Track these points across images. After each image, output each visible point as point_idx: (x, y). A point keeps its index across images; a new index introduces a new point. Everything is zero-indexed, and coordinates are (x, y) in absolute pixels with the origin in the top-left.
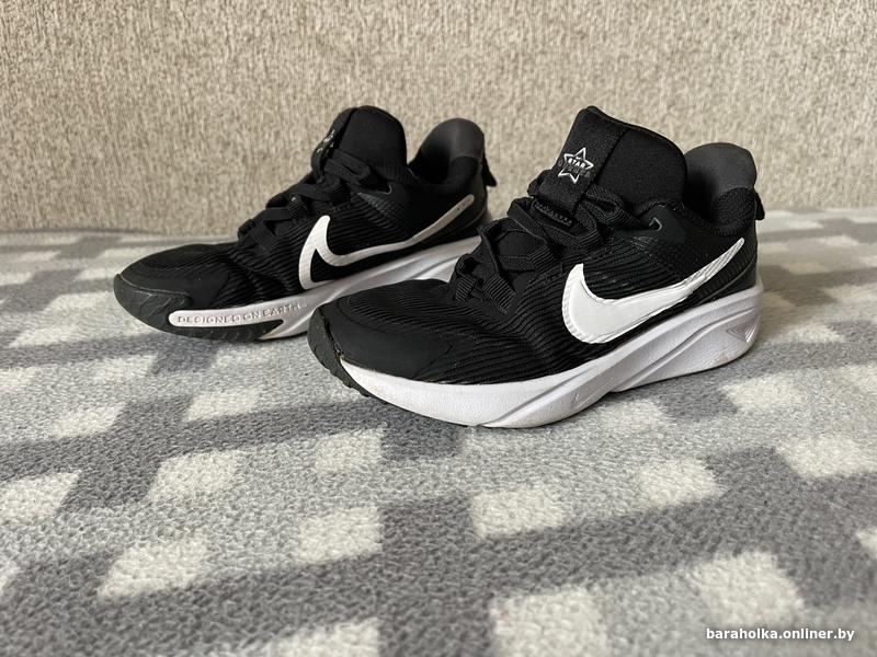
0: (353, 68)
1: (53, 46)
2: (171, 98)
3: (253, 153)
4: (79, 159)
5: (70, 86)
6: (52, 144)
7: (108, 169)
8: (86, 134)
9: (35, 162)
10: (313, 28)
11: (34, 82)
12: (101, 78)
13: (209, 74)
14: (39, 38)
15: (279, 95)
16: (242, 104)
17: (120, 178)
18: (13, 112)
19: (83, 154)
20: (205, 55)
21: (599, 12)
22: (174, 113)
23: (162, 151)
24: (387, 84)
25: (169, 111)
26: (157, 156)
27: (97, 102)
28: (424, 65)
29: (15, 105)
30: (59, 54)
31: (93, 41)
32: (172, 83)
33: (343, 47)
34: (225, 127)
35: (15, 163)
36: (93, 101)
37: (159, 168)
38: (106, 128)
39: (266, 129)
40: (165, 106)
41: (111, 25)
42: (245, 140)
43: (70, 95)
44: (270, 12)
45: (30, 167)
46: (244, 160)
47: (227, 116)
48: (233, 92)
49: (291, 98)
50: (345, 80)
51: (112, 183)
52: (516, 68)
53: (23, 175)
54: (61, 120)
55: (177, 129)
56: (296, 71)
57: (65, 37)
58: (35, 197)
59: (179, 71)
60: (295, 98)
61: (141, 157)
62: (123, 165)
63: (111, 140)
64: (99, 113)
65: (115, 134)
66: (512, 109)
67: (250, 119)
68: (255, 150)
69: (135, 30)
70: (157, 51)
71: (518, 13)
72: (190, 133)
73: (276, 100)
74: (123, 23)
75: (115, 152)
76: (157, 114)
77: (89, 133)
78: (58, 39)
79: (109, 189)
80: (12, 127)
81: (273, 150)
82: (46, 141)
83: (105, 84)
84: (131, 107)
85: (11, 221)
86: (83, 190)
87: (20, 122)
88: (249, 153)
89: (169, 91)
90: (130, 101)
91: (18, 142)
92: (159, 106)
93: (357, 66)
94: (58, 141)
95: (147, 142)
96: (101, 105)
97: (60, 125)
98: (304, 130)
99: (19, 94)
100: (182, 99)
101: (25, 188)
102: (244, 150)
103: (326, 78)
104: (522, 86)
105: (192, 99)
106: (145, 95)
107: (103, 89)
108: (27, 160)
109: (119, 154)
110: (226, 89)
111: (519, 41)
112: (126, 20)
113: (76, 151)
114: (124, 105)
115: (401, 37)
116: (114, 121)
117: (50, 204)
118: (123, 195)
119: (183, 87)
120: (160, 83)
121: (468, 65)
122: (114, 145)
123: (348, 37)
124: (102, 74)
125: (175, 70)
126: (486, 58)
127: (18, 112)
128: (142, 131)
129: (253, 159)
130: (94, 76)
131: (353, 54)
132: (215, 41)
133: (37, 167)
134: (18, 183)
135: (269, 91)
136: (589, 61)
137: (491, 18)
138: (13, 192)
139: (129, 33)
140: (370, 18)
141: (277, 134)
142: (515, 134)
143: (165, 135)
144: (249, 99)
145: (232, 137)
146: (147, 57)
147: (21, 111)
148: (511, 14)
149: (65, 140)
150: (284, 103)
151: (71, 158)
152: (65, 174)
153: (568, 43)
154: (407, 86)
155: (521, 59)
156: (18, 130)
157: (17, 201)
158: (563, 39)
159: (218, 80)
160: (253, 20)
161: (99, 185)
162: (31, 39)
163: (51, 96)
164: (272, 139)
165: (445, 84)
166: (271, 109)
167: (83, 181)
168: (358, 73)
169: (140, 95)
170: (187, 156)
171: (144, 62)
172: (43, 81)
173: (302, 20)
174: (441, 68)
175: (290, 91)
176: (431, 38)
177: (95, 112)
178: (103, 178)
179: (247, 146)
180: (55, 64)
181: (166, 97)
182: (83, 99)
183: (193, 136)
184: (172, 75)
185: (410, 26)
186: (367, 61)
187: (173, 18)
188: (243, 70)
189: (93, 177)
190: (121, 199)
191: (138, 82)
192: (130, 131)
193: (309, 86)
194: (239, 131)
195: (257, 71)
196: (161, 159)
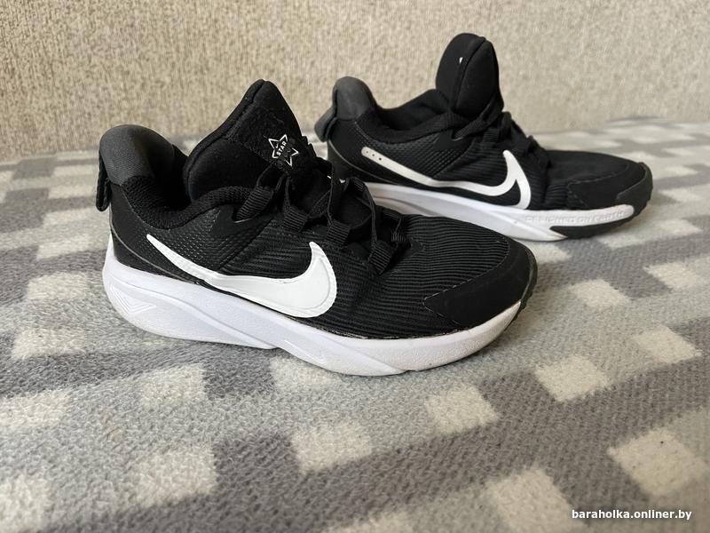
0: (374, 10)
2: (230, 31)
3: (291, 78)
4: (148, 82)
5: (145, 17)
6: (126, 69)
7: (172, 92)
8: (156, 60)
9: (109, 85)
11: (112, 11)
12: (172, 10)
13: (263, 11)
15: (316, 30)
16: (288, 37)
17: (182, 99)
18: (91, 38)
19: (152, 78)
22: (232, 43)
23: (218, 76)
24: (398, 24)
25: (228, 41)
26: (214, 81)
27: (168, 32)
28: (427, 9)
29: (94, 32)
32: (233, 18)
34: (273, 56)
35: (90, 85)
36: (165, 31)
37: (215, 91)
38: (175, 55)
39: (304, 59)
40: (225, 37)
43: (144, 25)
45: (104, 89)
47: (274, 47)
48: (281, 27)
49: (326, 33)
50: (368, 20)
51: (175, 103)
52: (490, 14)
53: (97, 96)
54: (135, 47)
55: (233, 58)
56: (332, 11)
58: (107, 115)
59: (239, 7)
60: (329, 33)
61: (201, 82)
62: (185, 87)
63: (178, 65)
64: (170, 42)
65: (181, 61)
67: (292, 50)
68: (294, 76)
72: (244, 61)
73: (314, 35)
75: (180, 77)
76: (218, 45)
77: (159, 59)
79: (172, 109)
80: (89, 52)
81: (308, 76)
82: (121, 66)
83: (177, 16)
84: (197, 37)
85: (84, 137)
86: (150, 110)
87: (97, 48)
88: (289, 79)
89: (229, 25)
90: (197, 32)
91: (95, 66)
92: (221, 38)
93: (377, 9)
94: (132, 66)
95: (208, 69)
96: (171, 35)
97: (134, 52)
98: (333, 61)
99: (98, 22)
100: (239, 32)
101: (98, 107)
102: (285, 76)
103: (353, 18)
105: (248, 31)
106: (209, 28)
107: (174, 20)
108: (102, 81)
109: (183, 78)
110: (276, 24)
113: (146, 76)
114: (191, 37)
116: (182, 50)
118: (184, 114)
119: (242, 21)
120: (223, 17)
122: (179, 71)
124: (174, 7)
125: (235, 6)
127: (96, 38)
128: (205, 58)
129: (291, 84)
130: (167, 9)
133: (111, 90)
134: (92, 103)
135: (309, 27)
138: (87, 111)
141: (313, 63)
143: (223, 62)
144: (293, 34)
145: (276, 65)
147: (100, 38)
149: (138, 65)
150: (320, 37)
151: (141, 81)
152: (135, 95)
154: (413, 26)
156: (94, 54)
157: (90, 119)
159: (270, 16)
161: (164, 106)
163: (128, 26)
164: (308, 67)
166: (310, 42)
167: (150, 102)
168: (377, 14)
169: (206, 27)
170: (239, 80)
172: (120, 11)
175: (325, 28)
177: (166, 41)
178: (168, 100)
179: (288, 74)
181: (227, 30)
182: (156, 29)
183: (246, 63)
184: (233, 11)
188: (290, 8)
189: (159, 98)
190: (181, 117)
191: (205, 17)
192: (194, 59)
193: (340, 24)
194: (282, 61)
195: (301, 10)
196: (217, 83)
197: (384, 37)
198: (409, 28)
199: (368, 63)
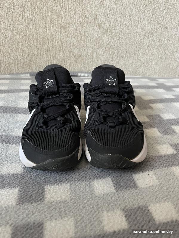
0: (107, 33)
1: (27, 21)
2: (58, 38)
3: (77, 55)
4: (30, 54)
5: (30, 33)
6: (23, 49)
7: (38, 57)
8: (33, 47)
9: (18, 54)
10: (98, 21)
11: (20, 31)
12: (39, 31)
13: (69, 32)
14: (23, 18)
15: (86, 39)
16: (77, 41)
17: (41, 60)
18: (13, 39)
19: (31, 52)
20: (68, 27)
21: (171, 22)
23: (53, 53)
24: (115, 38)
25: (57, 42)
26: (51, 54)
27: (37, 38)
28: (125, 33)
29: (14, 37)
30: (28, 23)
31: (38, 20)
32: (59, 34)
33: (105, 27)
34: (71, 47)
35: (12, 54)
36: (36, 38)
37: (51, 58)
38: (39, 46)
39: (82, 48)
40: (56, 40)
41: (43, 16)
42: (76, 51)
43: (30, 35)
44: (87, 16)
45: (16, 55)
46: (75, 56)
47: (72, 44)
48: (75, 38)
49: (90, 40)
50: (104, 36)
51: (38, 61)
52: (149, 36)
53: (14, 57)
54: (26, 42)
55: (58, 47)
56: (92, 33)
57: (30, 18)
58: (16, 64)
59: (61, 31)
60: (91, 40)
61: (47, 55)
62: (42, 56)
63: (40, 49)
64: (38, 41)
65: (41, 47)
66: (146, 47)
67: (78, 45)
68: (78, 54)
69: (50, 18)
70: (55, 25)
71: (151, 21)
72: (61, 48)
73: (86, 41)
74: (47, 16)
75: (40, 52)
76: (53, 43)
77: (34, 47)
78: (28, 19)
79: (37, 63)
80: (12, 43)
81: (83, 54)
82: (22, 48)
83: (40, 33)
84: (47, 40)
85: (9, 70)
86: (30, 63)
87: (15, 42)
89: (57, 36)
90: (47, 38)
91: (13, 48)
92: (54, 41)
93: (108, 33)
94: (25, 48)
95: (49, 50)
96: (38, 39)
97: (26, 44)
98: (92, 49)
99: (15, 34)
100: (61, 39)
101: (14, 61)
102: (75, 54)
103: (99, 35)
104: (149, 41)
105: (63, 39)
106: (51, 37)
107: (39, 34)
108: (16, 53)
109: (41, 53)
110: (73, 37)
111: (150, 28)
112: (48, 15)
113: (29, 52)
114: (45, 40)
115: (120, 25)
116: (41, 44)
117: (20, 66)
118: (41, 65)
119: (61, 35)
120: (55, 34)
121: (136, 34)
122: (40, 51)
123: (107, 24)
124: (40, 30)
125: (60, 30)
126: (141, 33)
127: (14, 39)
128: (49, 47)
129: (77, 56)
130: (37, 31)
131: (107, 29)
132: (72, 23)
133: (18, 55)
134: (12, 60)
135: (84, 38)
136: (167, 35)
137: (144, 22)
138: (10, 62)
139: (48, 19)
140: (113, 20)
141: (85, 50)
142: (146, 53)
143: (55, 48)
144: (78, 40)
145: (72, 50)
146: (52, 26)
147: (15, 39)
148: (149, 21)
149: (27, 48)
150: (88, 41)
151: (28, 53)
152: (26, 58)
153: (163, 30)
154: (120, 39)
155: (150, 33)
156: (14, 44)
157: (11, 65)
158: (161, 29)
159: (71, 34)
160: (83, 18)
161: (35, 62)
162: (20, 18)
163: (24, 35)
164: (83, 51)
165: (130, 39)
166: (84, 43)
167: (30, 60)
168: (108, 34)
169: (50, 37)
170: (60, 55)
171: (51, 28)
172: (23, 31)
173: (96, 19)
174: (129, 35)
175: (90, 38)
176: (128, 26)
177: (36, 41)
178: (36, 60)
179: (76, 53)
180: (27, 26)
181: (56, 38)
182: (34, 37)
183: (62, 49)
184: (59, 32)
185: (123, 22)
186: (111, 31)
187: (61, 16)
188: (78, 32)
189: (33, 59)
190: (40, 66)
191: (49, 33)
192: (45, 47)
193: (95, 37)
194: (74, 49)
195: (82, 32)
196: (52, 55)
197: (110, 42)
198: (119, 39)
199: (104, 51)
